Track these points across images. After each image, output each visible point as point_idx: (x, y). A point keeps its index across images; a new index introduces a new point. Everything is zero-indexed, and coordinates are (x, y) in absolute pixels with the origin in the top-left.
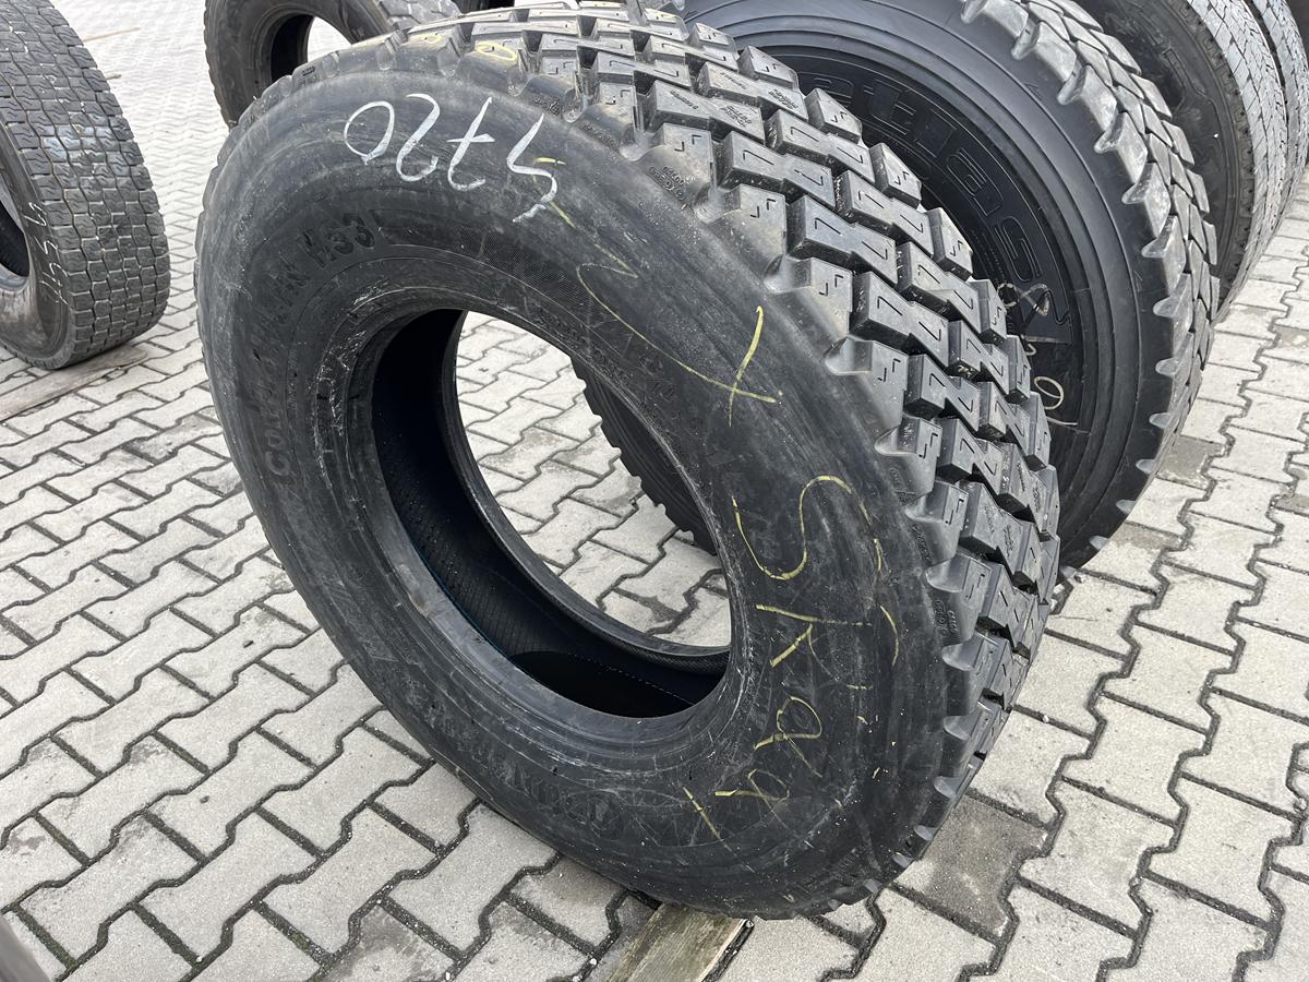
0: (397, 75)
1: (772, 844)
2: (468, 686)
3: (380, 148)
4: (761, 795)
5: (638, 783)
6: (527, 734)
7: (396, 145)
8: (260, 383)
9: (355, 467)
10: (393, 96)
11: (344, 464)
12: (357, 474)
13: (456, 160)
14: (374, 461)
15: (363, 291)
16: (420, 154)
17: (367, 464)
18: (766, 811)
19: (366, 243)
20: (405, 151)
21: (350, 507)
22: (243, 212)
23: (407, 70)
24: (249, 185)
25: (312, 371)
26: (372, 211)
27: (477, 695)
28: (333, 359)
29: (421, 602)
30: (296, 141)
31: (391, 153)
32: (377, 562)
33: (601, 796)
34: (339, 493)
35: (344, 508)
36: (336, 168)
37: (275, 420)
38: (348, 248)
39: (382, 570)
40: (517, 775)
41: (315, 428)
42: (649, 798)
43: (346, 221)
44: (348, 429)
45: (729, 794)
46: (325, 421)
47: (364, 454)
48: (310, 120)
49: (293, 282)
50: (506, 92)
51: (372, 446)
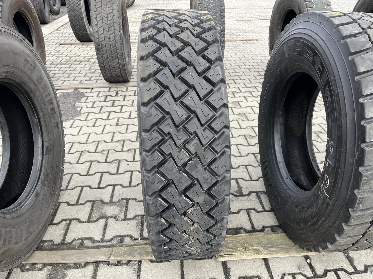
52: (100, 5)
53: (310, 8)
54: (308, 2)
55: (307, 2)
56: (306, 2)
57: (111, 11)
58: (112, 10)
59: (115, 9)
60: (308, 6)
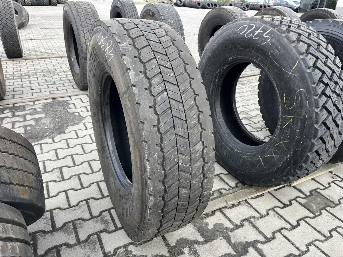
0: (250, 21)
1: (273, 166)
2: (223, 135)
3: (243, 32)
4: (274, 155)
5: (250, 155)
6: (231, 145)
7: (246, 32)
8: (206, 73)
9: (216, 91)
10: (248, 24)
11: (215, 90)
12: (216, 92)
13: (255, 34)
14: (220, 91)
15: (231, 57)
16: (250, 33)
17: (218, 91)
18: (274, 159)
19: (235, 48)
20: (247, 33)
21: (213, 98)
22: (216, 42)
23: (252, 21)
24: (219, 38)
25: (216, 71)
26: (238, 42)
27: (224, 137)
28: (221, 69)
29: (219, 119)
30: (230, 31)
31: (245, 33)
32: (214, 110)
33: (242, 158)
34: (212, 95)
35: (212, 98)
36: (235, 35)
37: (206, 80)
38: (231, 49)
39: (214, 111)
40: (227, 153)
41: (213, 82)
42: (252, 158)
43: (233, 44)
44: (218, 84)
45: (268, 156)
46: (215, 81)
47: (218, 89)
48: (233, 28)
49: (220, 54)
50: (267, 24)
51: (220, 88)
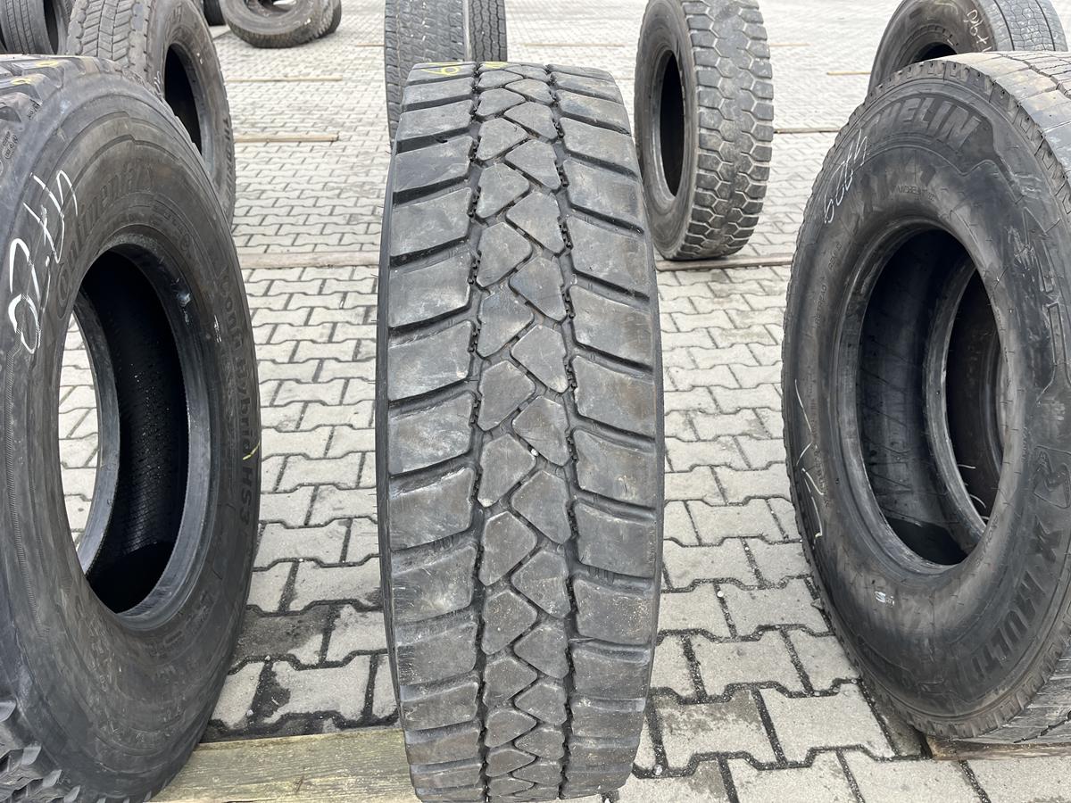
52: (94, 36)
53: (702, 47)
54: (698, 30)
55: (696, 32)
56: (692, 32)
57: (124, 51)
58: (128, 49)
59: (137, 46)
60: (695, 43)
